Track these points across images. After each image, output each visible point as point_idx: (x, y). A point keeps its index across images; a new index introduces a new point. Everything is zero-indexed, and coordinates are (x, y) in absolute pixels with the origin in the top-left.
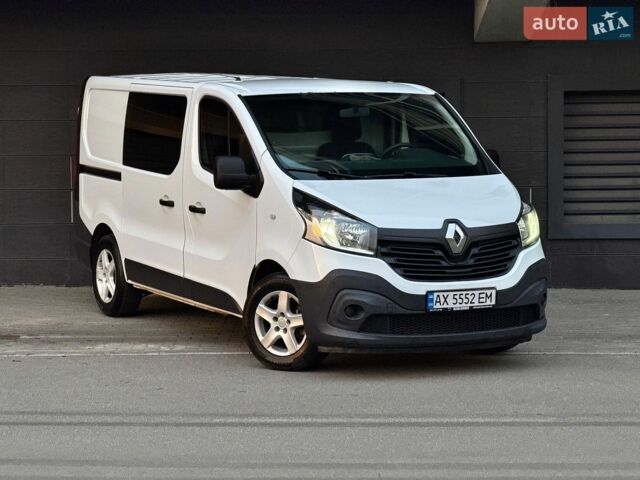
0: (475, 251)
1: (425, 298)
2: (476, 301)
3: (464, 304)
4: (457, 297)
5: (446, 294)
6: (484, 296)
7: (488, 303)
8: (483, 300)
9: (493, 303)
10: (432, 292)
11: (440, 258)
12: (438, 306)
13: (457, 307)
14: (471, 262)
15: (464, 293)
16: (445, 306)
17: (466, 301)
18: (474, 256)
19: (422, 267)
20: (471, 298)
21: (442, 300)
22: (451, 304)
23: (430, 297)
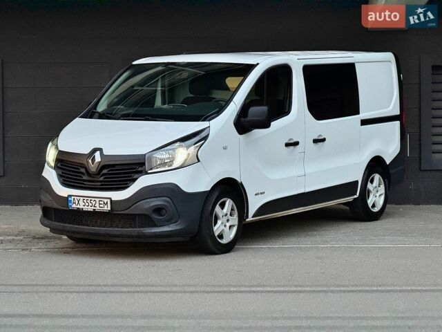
0: (105, 171)
1: (66, 200)
2: (97, 205)
3: (89, 207)
4: (85, 201)
5: (78, 198)
6: (102, 203)
7: (106, 208)
8: (102, 206)
9: (109, 209)
10: (70, 196)
11: (82, 173)
12: (74, 206)
13: (85, 208)
14: (102, 179)
15: (89, 199)
16: (78, 206)
17: (91, 205)
18: (104, 174)
19: (75, 179)
20: (94, 203)
21: (77, 202)
22: (81, 206)
23: (70, 199)
